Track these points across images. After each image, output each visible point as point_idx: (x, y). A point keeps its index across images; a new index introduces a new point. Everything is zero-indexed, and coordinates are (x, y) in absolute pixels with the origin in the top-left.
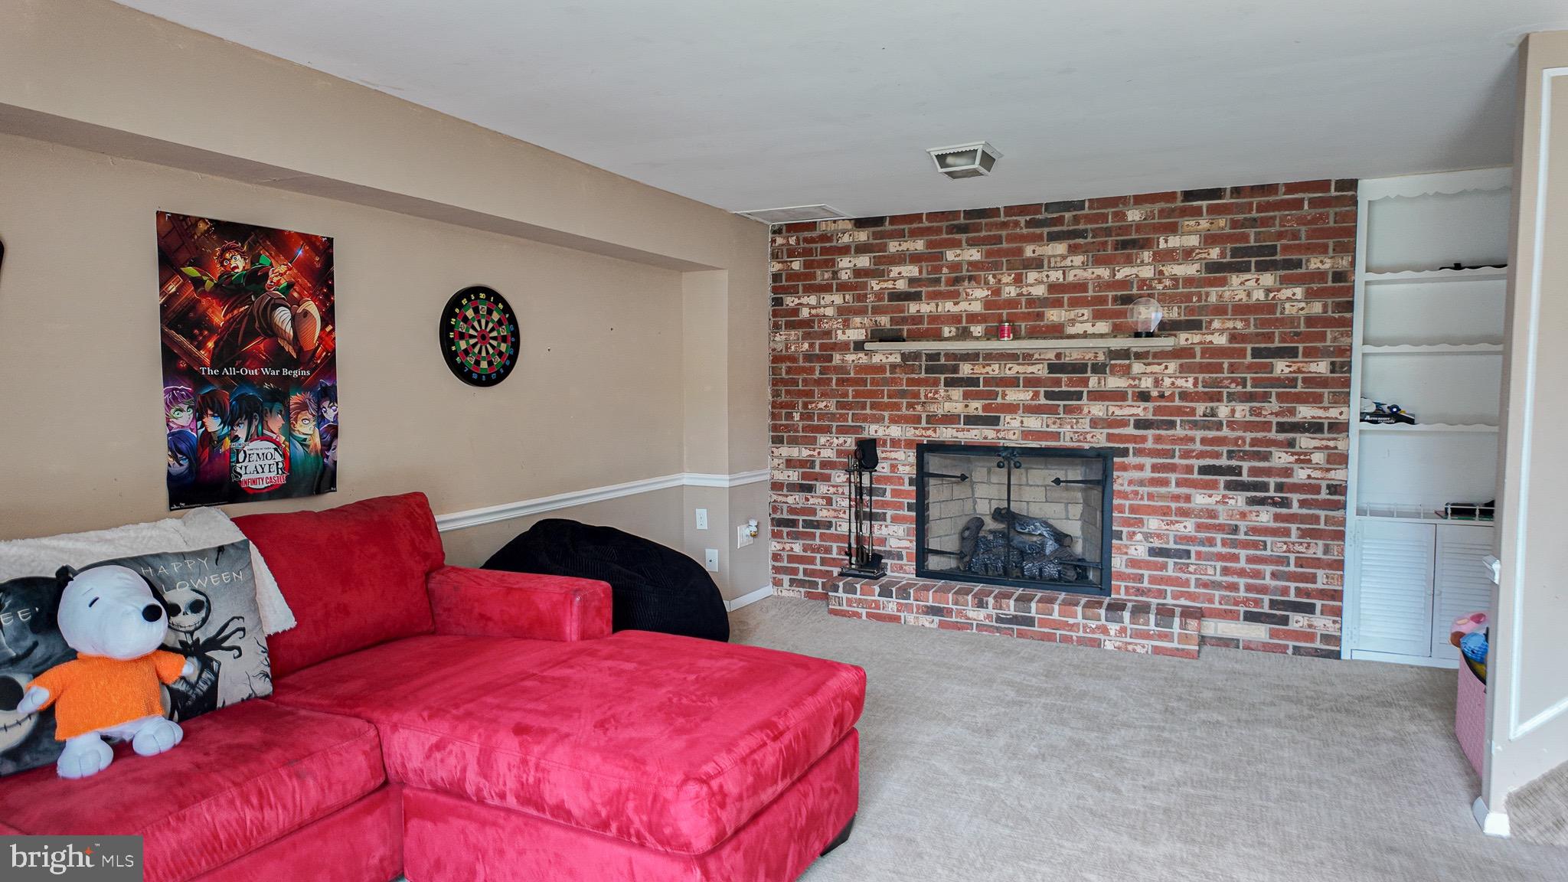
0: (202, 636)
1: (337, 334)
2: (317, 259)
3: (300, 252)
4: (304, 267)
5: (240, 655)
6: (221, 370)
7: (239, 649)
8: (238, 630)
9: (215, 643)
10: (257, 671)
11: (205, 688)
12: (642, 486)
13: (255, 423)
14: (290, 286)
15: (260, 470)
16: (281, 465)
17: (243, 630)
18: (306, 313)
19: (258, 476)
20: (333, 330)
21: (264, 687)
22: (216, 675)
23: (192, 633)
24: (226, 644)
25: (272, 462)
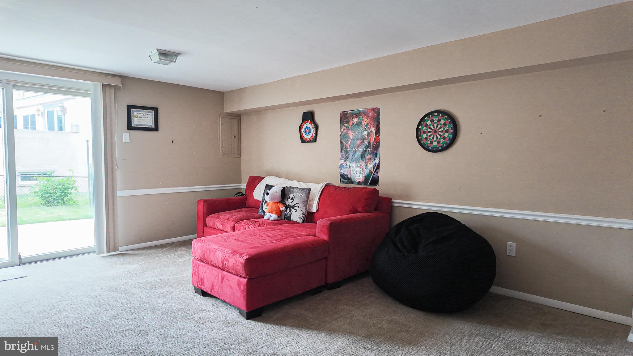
0: (292, 204)
1: (380, 137)
2: (375, 115)
3: (371, 114)
4: (372, 118)
5: (296, 211)
6: (351, 149)
7: (296, 210)
8: (298, 206)
9: (293, 207)
10: (299, 216)
11: (289, 215)
12: (574, 219)
13: (357, 163)
14: (368, 124)
15: (359, 176)
16: (364, 176)
17: (299, 206)
18: (371, 132)
19: (358, 178)
20: (379, 136)
21: (300, 221)
22: (291, 213)
23: (290, 203)
24: (294, 208)
25: (362, 174)
